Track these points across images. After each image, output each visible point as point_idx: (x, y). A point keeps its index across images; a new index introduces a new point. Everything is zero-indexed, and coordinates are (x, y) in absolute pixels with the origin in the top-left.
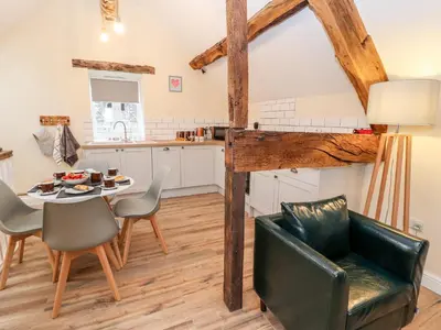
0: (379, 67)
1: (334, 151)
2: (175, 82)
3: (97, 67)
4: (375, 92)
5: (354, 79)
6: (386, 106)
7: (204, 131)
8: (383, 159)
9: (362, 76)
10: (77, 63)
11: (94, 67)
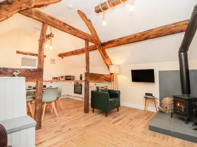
0: (110, 62)
1: (104, 78)
2: (53, 61)
3: (25, 54)
4: (110, 66)
5: (107, 64)
6: (113, 69)
7: (62, 77)
8: (113, 80)
9: (108, 63)
10: (18, 52)
11: (24, 54)
